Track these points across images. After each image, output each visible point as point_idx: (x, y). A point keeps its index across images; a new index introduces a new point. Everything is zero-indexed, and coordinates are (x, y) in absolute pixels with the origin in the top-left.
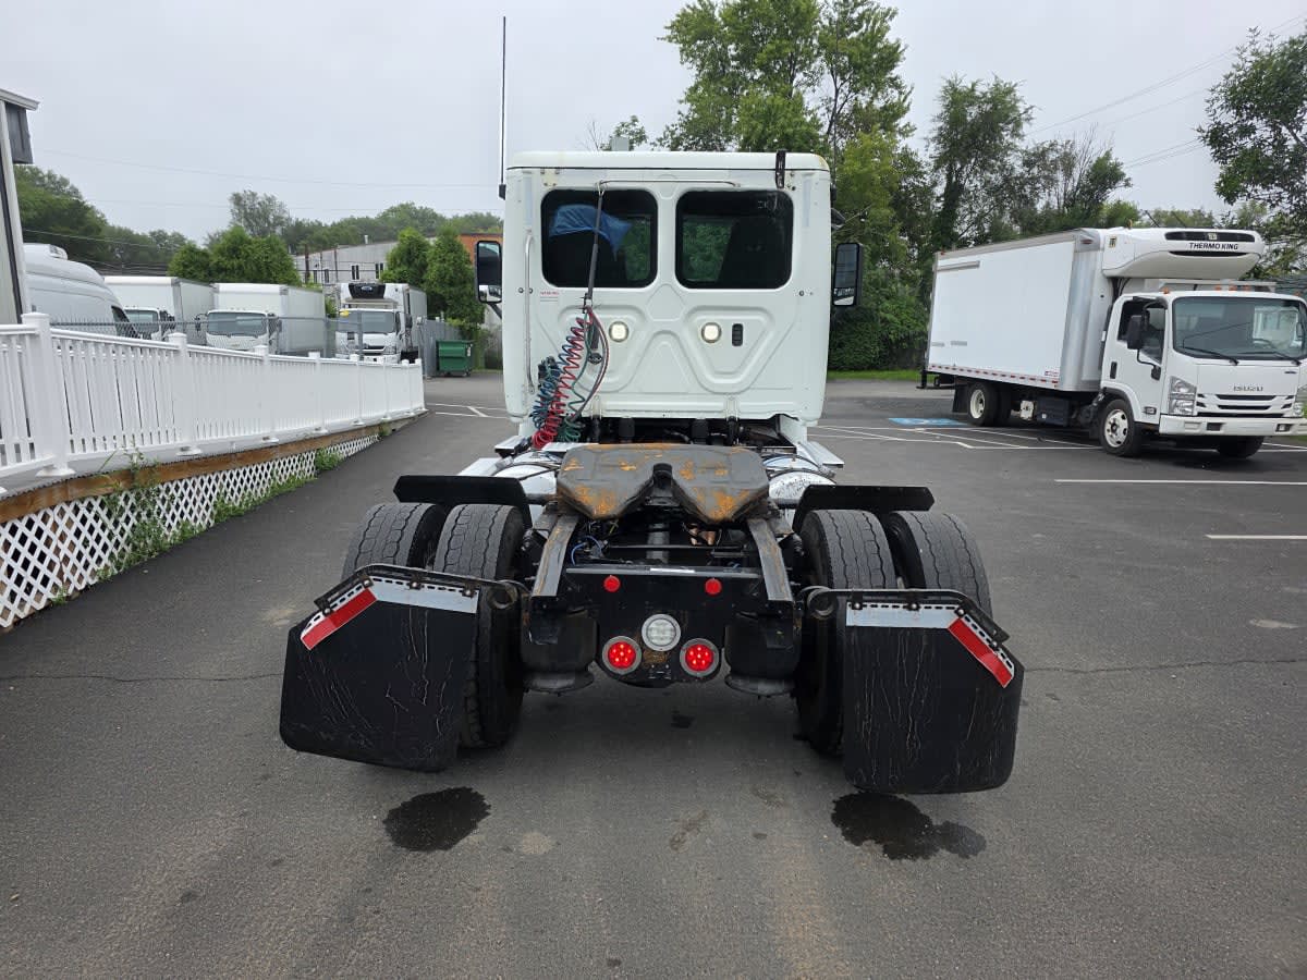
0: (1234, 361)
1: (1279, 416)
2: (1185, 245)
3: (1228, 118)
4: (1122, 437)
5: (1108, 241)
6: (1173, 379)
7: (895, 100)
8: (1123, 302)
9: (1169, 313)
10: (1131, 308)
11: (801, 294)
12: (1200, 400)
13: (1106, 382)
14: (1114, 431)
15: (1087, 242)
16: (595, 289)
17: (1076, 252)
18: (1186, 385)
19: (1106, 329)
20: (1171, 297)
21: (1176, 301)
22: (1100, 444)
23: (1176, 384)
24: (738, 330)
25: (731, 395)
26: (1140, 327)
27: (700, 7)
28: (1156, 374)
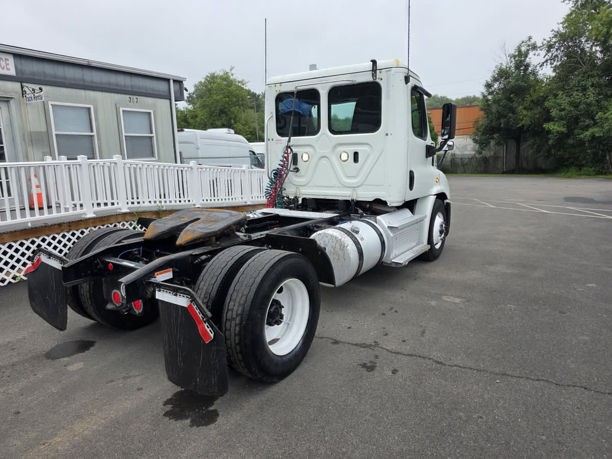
11: (387, 135)
24: (356, 155)
25: (354, 188)
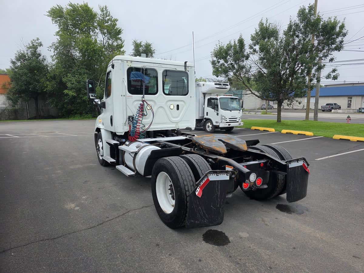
0: (231, 111)
1: (238, 122)
2: (218, 86)
3: (215, 59)
4: (211, 129)
5: (202, 85)
6: (221, 115)
7: (120, 44)
8: (207, 98)
9: (219, 101)
10: (209, 100)
11: (191, 97)
12: (226, 119)
13: (206, 116)
14: (209, 127)
15: (198, 85)
16: (145, 95)
17: (196, 87)
18: (224, 116)
19: (204, 104)
20: (219, 97)
21: (220, 98)
22: (205, 131)
23: (222, 116)
24: (178, 106)
25: (177, 123)
26: (213, 104)
27: (58, 8)
28: (218, 114)
